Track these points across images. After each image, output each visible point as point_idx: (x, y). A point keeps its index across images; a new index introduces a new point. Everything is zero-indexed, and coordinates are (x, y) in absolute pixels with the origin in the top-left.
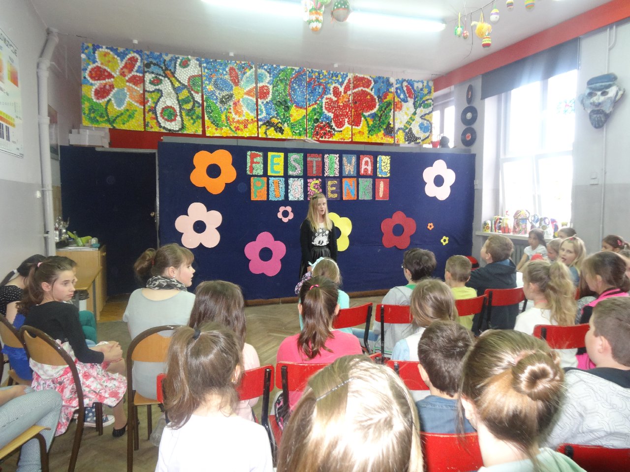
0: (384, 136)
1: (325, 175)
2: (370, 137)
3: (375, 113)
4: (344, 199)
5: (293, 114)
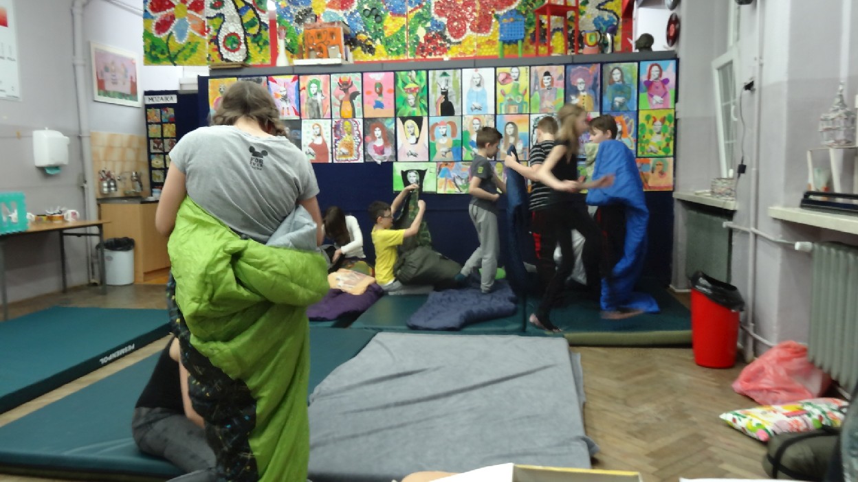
0: (532, 44)
5: (388, 25)
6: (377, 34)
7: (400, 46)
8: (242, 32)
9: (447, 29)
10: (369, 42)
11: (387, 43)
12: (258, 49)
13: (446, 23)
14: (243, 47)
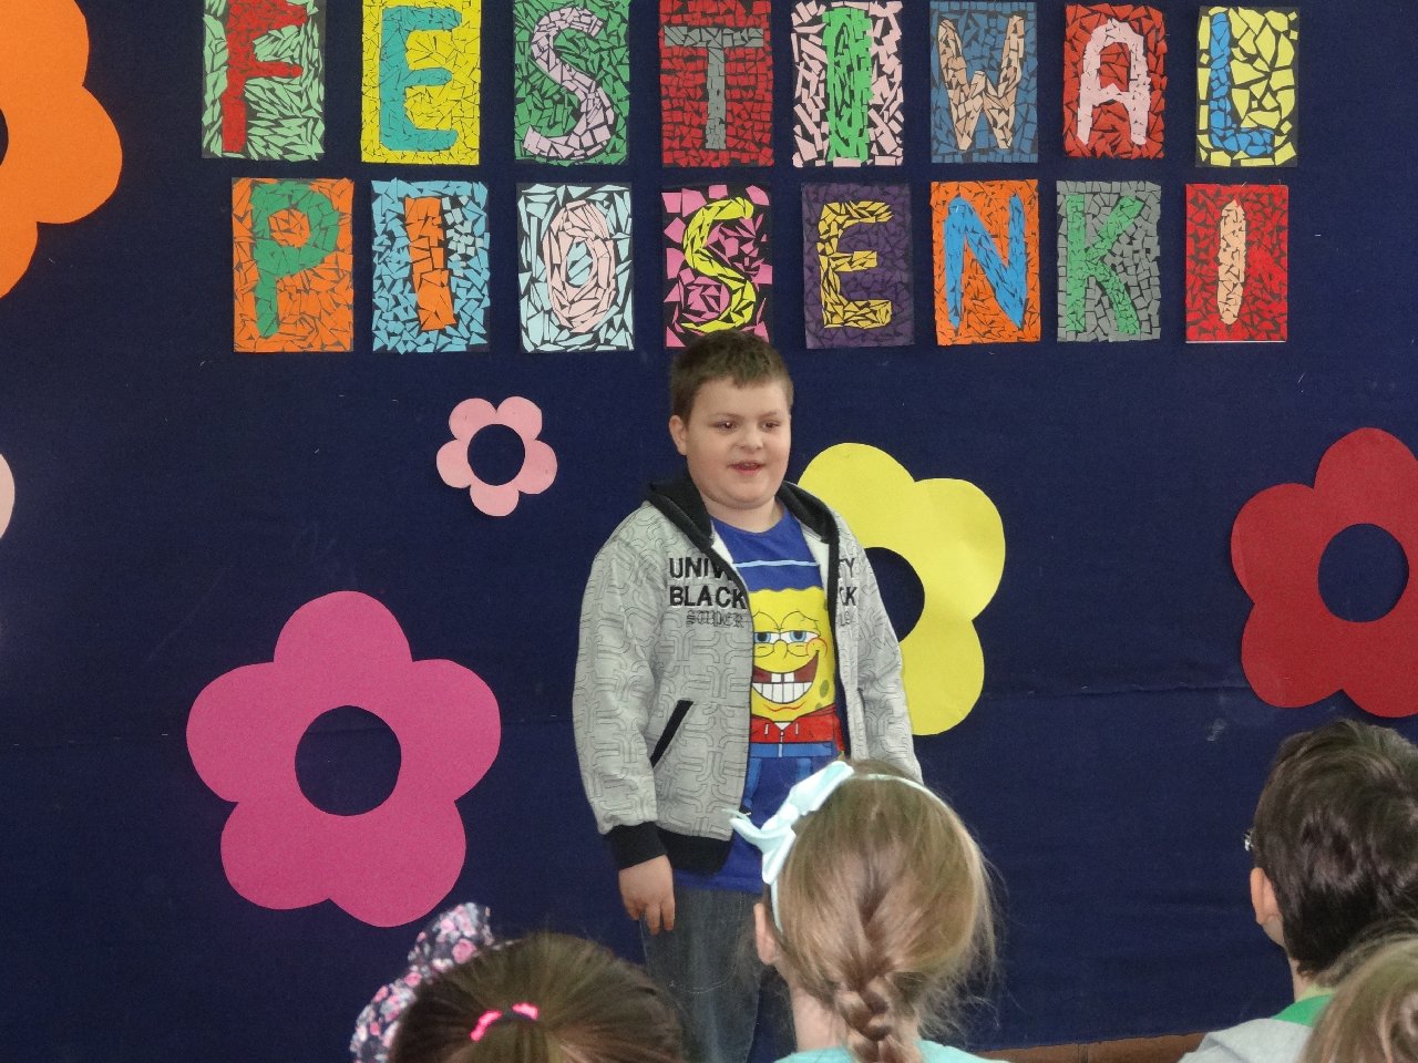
1: (797, 162)
4: (942, 341)
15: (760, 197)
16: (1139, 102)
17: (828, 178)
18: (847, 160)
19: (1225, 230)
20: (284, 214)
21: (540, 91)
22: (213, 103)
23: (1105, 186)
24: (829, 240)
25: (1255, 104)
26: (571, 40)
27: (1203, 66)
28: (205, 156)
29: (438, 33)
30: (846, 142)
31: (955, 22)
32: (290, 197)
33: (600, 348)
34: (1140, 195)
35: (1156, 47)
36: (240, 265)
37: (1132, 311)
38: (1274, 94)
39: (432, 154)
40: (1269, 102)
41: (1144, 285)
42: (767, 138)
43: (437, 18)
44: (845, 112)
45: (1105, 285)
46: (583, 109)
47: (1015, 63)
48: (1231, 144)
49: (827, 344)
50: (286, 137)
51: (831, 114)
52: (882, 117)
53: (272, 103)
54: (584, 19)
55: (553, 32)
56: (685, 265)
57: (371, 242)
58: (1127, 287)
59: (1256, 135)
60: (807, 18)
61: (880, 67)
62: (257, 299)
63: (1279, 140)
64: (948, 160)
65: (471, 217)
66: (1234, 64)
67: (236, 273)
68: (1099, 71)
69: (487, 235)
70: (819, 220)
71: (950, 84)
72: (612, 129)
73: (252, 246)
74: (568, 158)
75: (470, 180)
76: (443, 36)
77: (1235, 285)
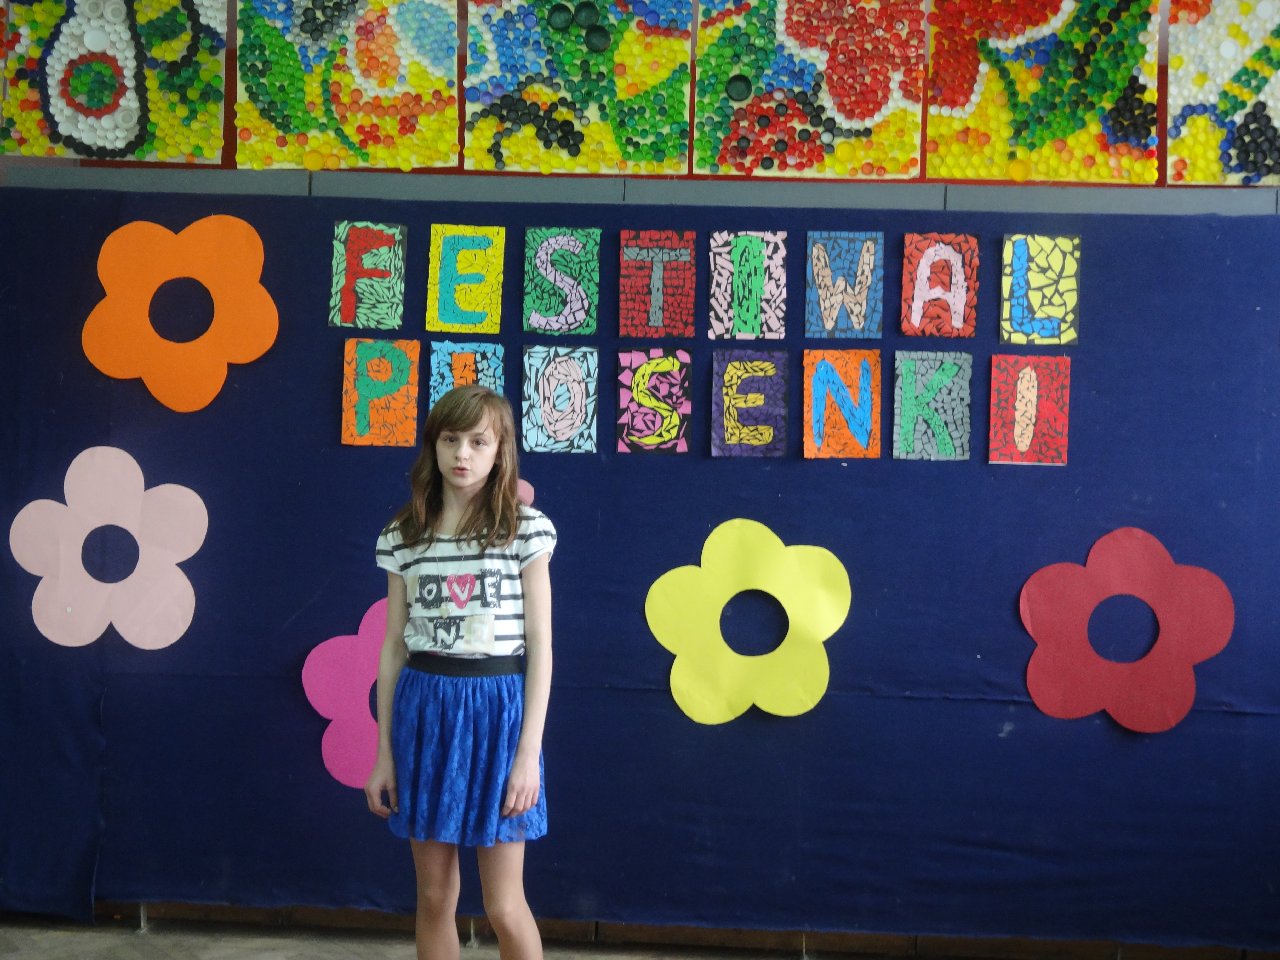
0: (1105, 147)
1: (711, 335)
2: (1021, 153)
3: (1054, 35)
4: (807, 455)
5: (628, 62)
6: (593, 87)
7: (666, 130)
8: (131, 53)
9: (824, 86)
10: (563, 114)
11: (623, 118)
12: (182, 111)
13: (822, 67)
14: (130, 101)
15: (685, 357)
16: (958, 299)
17: (733, 347)
18: (746, 335)
19: (1022, 386)
20: (377, 361)
21: (541, 287)
22: (337, 293)
23: (931, 355)
24: (731, 386)
25: (1046, 301)
26: (562, 256)
27: (1006, 275)
28: (330, 325)
29: (477, 251)
30: (746, 323)
31: (825, 245)
32: (381, 351)
33: (574, 451)
34: (956, 361)
35: (971, 262)
36: (347, 391)
37: (948, 439)
38: (1061, 295)
39: (471, 326)
40: (1057, 300)
41: (959, 422)
42: (691, 320)
43: (477, 242)
44: (745, 303)
45: (930, 422)
46: (568, 299)
47: (867, 272)
48: (1027, 328)
49: (727, 454)
50: (379, 314)
51: (735, 304)
52: (771, 307)
53: (371, 294)
54: (572, 243)
55: (550, 251)
56: (632, 400)
57: (429, 380)
58: (946, 423)
59: (1047, 324)
60: (721, 243)
61: (770, 274)
62: (356, 413)
63: (1064, 326)
64: (817, 336)
65: (493, 366)
66: (1030, 274)
67: (344, 396)
68: (929, 279)
69: (503, 377)
70: (724, 372)
71: (820, 287)
72: (587, 313)
73: (355, 380)
74: (559, 330)
75: (494, 343)
76: (480, 253)
77: (1027, 425)
